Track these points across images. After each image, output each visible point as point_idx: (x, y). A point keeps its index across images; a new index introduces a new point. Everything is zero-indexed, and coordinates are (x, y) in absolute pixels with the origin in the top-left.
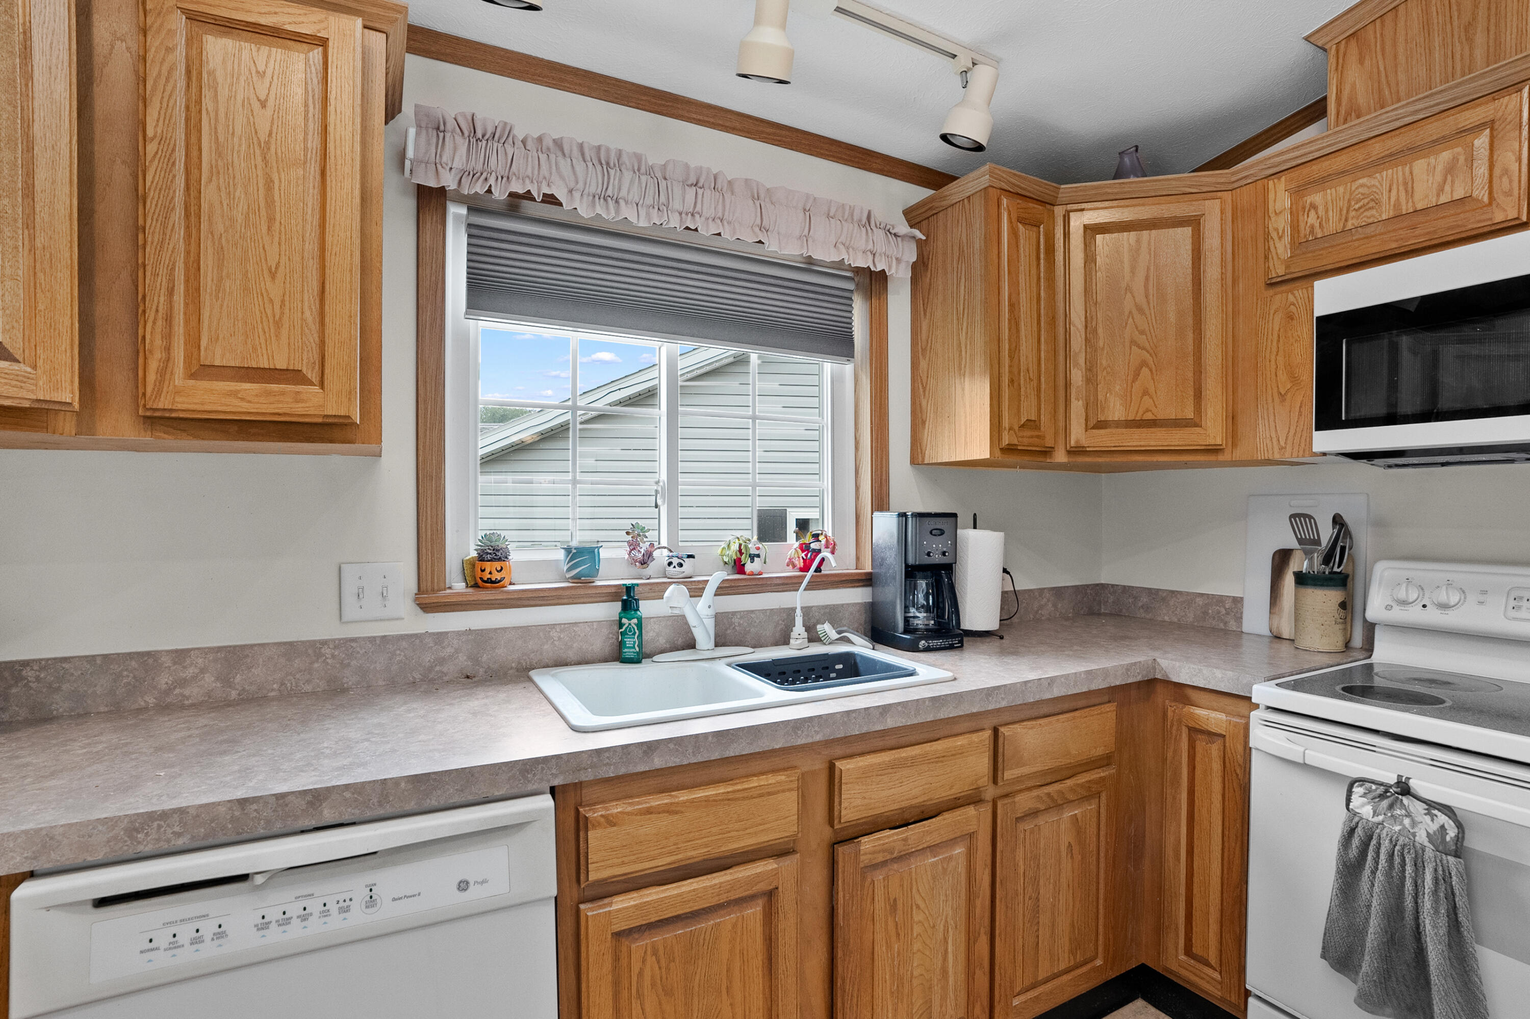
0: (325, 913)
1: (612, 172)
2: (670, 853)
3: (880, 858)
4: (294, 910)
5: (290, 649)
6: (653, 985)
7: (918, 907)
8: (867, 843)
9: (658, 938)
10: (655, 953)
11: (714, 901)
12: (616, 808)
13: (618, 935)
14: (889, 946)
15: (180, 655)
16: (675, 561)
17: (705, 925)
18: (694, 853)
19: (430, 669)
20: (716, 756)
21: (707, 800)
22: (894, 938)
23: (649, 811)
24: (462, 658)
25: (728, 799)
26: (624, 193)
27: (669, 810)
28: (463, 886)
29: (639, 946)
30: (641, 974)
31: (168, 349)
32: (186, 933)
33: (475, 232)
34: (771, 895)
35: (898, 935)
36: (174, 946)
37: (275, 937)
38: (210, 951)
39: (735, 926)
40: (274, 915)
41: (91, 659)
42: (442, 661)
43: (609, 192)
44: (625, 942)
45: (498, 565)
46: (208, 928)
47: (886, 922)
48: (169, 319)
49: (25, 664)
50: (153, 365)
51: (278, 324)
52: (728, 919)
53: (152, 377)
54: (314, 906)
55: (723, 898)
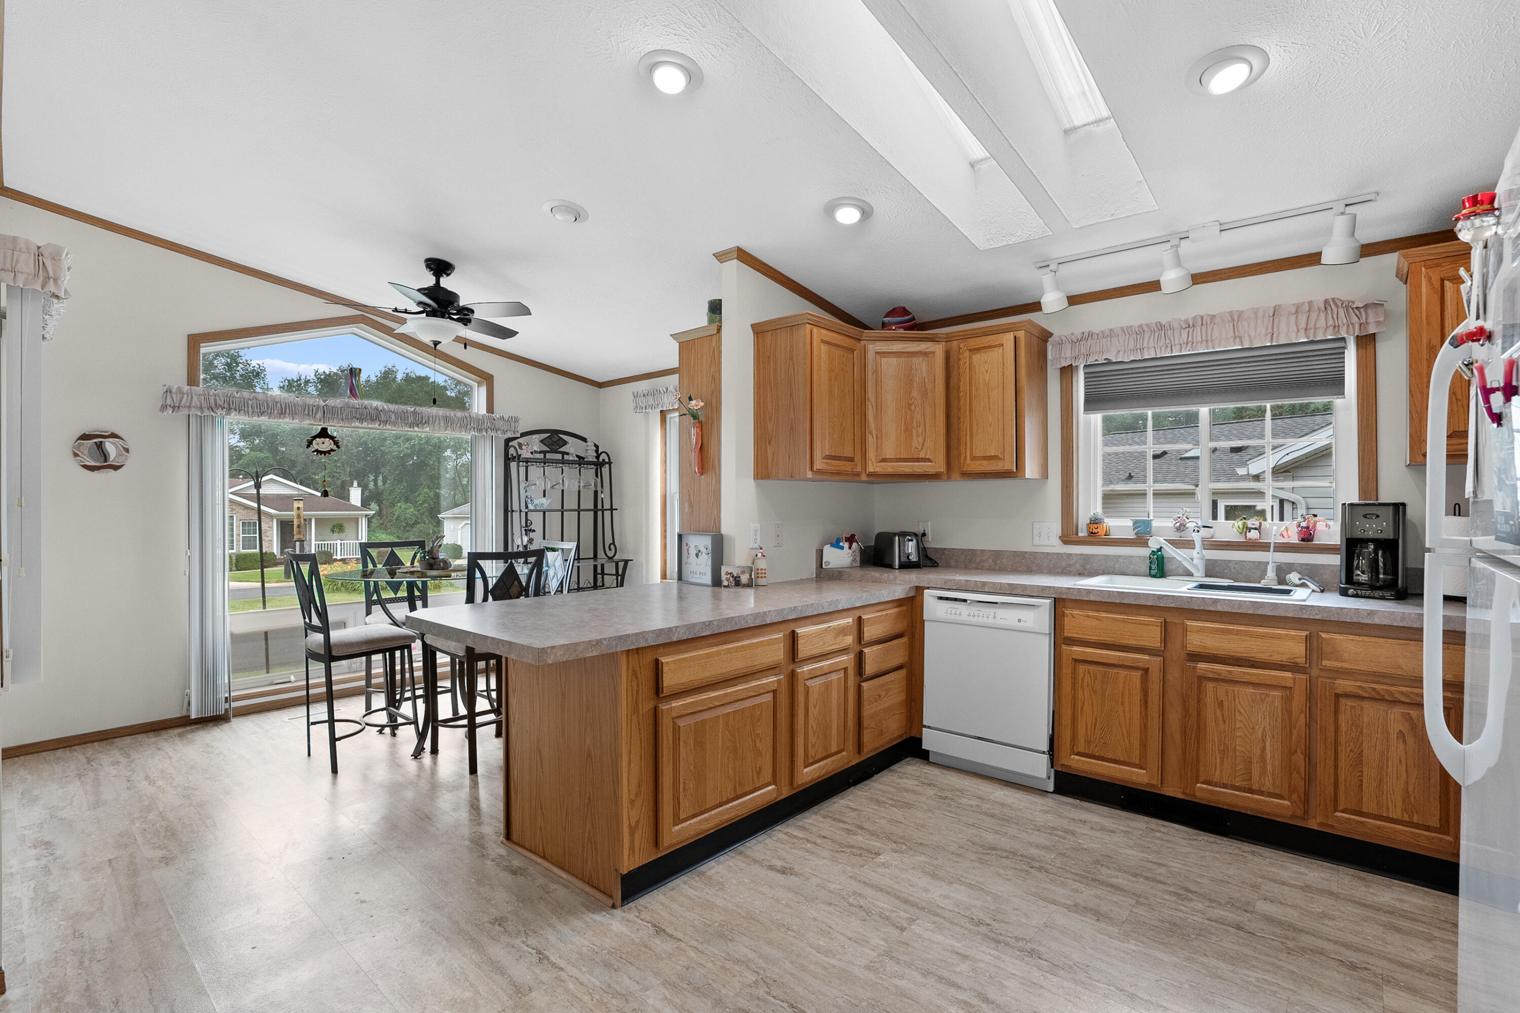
0: (983, 617)
1: (1139, 336)
2: (1097, 636)
3: (1211, 675)
4: (976, 614)
5: (1015, 554)
6: (1088, 686)
7: (1239, 712)
8: (1202, 665)
9: (1091, 668)
10: (1089, 673)
11: (1116, 662)
12: (1076, 612)
13: (1076, 660)
14: (1217, 724)
15: (983, 551)
16: (1196, 529)
17: (1113, 671)
18: (1108, 639)
19: (1065, 568)
20: (1118, 601)
21: (1114, 619)
22: (1221, 722)
23: (1088, 616)
24: (1078, 565)
25: (1124, 621)
26: (1145, 345)
27: (1098, 619)
28: (1020, 621)
29: (1082, 668)
30: (1083, 679)
31: (966, 453)
32: (953, 612)
33: (1087, 376)
34: (1146, 670)
35: (1224, 721)
36: (951, 614)
37: (971, 618)
38: (958, 617)
39: (1126, 676)
40: (972, 613)
41: (960, 549)
42: (1070, 566)
43: (1138, 347)
44: (1078, 664)
45: (1096, 526)
46: (958, 612)
47: (1215, 710)
48: (966, 444)
49: (945, 549)
50: (962, 458)
51: (992, 441)
52: (1123, 673)
53: (962, 461)
54: (981, 614)
55: (1121, 663)
